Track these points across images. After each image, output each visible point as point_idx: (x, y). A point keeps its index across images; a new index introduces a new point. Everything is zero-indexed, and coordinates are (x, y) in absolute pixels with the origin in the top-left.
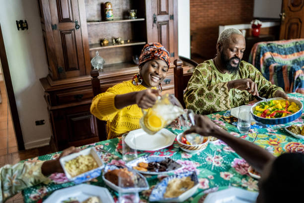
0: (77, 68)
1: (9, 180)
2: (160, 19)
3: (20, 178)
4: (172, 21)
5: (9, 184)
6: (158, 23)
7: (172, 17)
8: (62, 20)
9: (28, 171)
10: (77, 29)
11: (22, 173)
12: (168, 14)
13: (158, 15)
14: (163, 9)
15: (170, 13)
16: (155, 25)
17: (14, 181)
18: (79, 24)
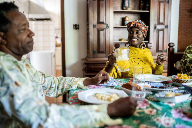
0: (105, 52)
1: (63, 84)
2: (159, 27)
3: (69, 84)
4: (166, 29)
5: (62, 87)
6: (157, 29)
7: (167, 27)
8: (99, 22)
9: (75, 81)
10: (107, 28)
11: (71, 81)
12: (164, 24)
13: (158, 24)
14: (161, 21)
15: (166, 24)
16: (155, 30)
17: (65, 85)
18: (108, 26)
